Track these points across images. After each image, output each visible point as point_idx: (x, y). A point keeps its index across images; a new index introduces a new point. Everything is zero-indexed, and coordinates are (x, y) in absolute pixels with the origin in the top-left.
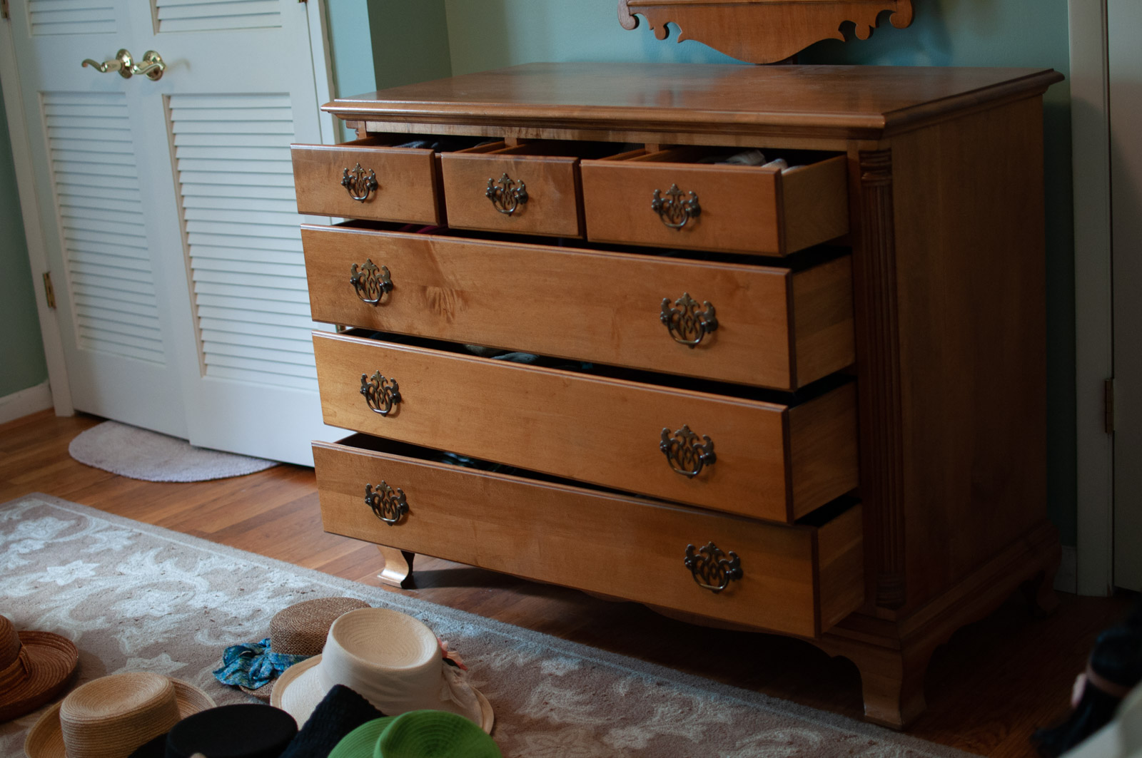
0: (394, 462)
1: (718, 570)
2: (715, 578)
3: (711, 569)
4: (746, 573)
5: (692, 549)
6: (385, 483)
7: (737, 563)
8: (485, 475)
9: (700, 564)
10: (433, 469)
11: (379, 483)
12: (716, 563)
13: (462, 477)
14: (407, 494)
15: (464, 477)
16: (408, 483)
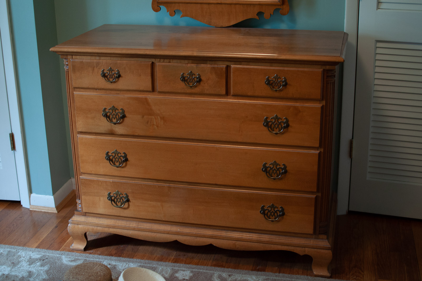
0: (123, 183)
1: (274, 214)
2: (272, 216)
3: (271, 213)
4: (286, 213)
5: (263, 206)
6: (118, 191)
7: (283, 210)
8: (169, 185)
9: (266, 212)
10: (144, 185)
11: (115, 191)
12: (273, 211)
13: (158, 187)
14: (129, 195)
15: (159, 187)
16: (130, 191)
